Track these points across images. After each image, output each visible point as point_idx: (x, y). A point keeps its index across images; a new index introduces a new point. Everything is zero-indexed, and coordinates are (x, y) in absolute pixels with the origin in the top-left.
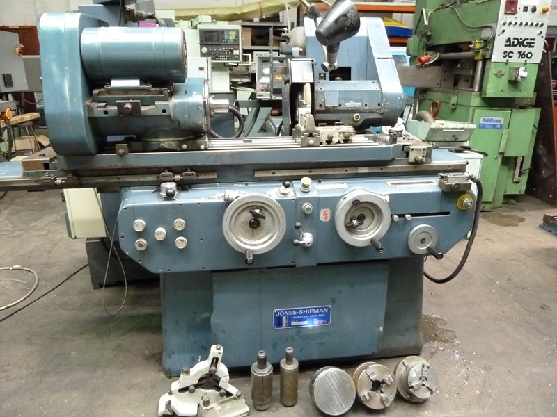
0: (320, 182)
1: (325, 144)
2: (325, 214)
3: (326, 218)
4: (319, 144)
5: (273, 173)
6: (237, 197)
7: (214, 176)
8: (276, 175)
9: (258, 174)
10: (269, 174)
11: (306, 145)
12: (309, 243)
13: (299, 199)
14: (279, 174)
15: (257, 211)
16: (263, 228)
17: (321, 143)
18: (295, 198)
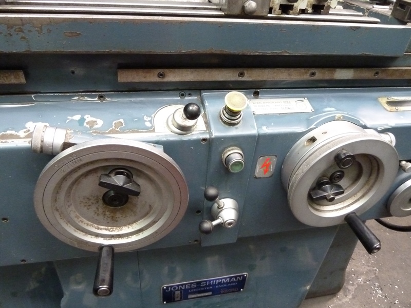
0: (256, 94)
1: (277, 12)
2: (266, 166)
3: (266, 171)
4: (265, 12)
5: (161, 75)
6: (66, 145)
7: (18, 79)
8: (167, 79)
9: (126, 77)
10: (152, 77)
11: (237, 11)
12: (230, 224)
13: (218, 139)
14: (174, 76)
15: (119, 180)
16: (135, 205)
17: (270, 11)
18: (207, 136)
